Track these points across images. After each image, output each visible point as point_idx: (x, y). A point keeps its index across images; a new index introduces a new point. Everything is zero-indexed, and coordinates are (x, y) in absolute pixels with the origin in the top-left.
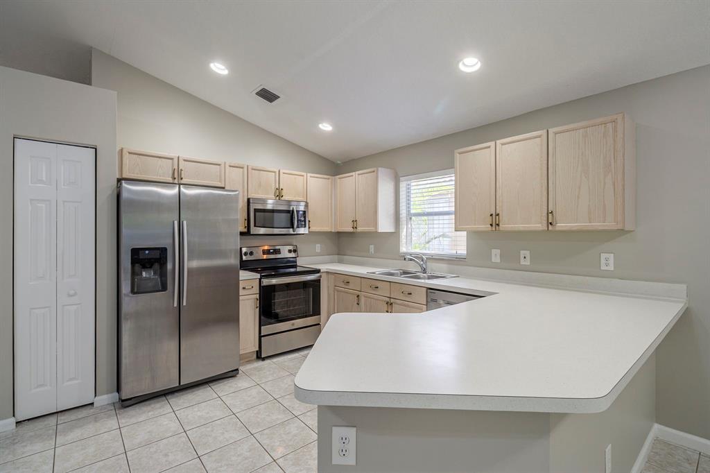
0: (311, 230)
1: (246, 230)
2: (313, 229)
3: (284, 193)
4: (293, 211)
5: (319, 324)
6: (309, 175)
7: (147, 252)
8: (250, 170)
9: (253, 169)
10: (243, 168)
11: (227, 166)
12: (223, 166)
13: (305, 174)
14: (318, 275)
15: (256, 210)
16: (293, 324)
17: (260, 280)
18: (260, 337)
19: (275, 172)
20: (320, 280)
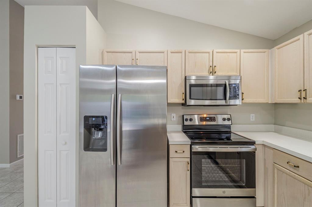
0: (244, 101)
1: (184, 102)
2: (246, 100)
3: (216, 69)
4: (225, 85)
5: (254, 197)
6: (242, 51)
7: (94, 119)
8: (187, 53)
9: (189, 53)
10: (181, 53)
11: (169, 53)
12: (166, 53)
13: (238, 51)
14: (253, 147)
15: (191, 86)
16: (224, 192)
17: (191, 146)
18: (192, 197)
19: (209, 53)
20: (255, 152)
